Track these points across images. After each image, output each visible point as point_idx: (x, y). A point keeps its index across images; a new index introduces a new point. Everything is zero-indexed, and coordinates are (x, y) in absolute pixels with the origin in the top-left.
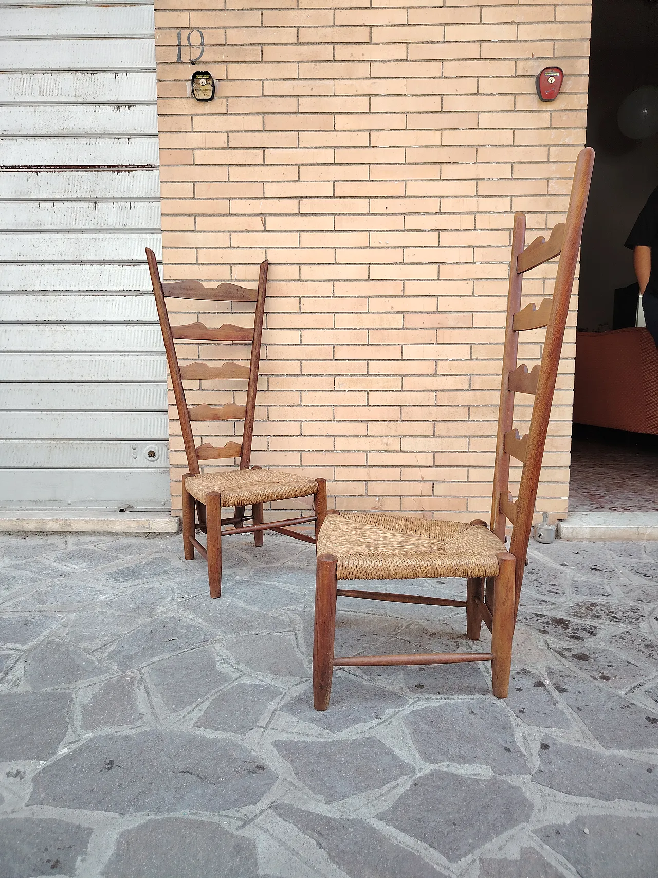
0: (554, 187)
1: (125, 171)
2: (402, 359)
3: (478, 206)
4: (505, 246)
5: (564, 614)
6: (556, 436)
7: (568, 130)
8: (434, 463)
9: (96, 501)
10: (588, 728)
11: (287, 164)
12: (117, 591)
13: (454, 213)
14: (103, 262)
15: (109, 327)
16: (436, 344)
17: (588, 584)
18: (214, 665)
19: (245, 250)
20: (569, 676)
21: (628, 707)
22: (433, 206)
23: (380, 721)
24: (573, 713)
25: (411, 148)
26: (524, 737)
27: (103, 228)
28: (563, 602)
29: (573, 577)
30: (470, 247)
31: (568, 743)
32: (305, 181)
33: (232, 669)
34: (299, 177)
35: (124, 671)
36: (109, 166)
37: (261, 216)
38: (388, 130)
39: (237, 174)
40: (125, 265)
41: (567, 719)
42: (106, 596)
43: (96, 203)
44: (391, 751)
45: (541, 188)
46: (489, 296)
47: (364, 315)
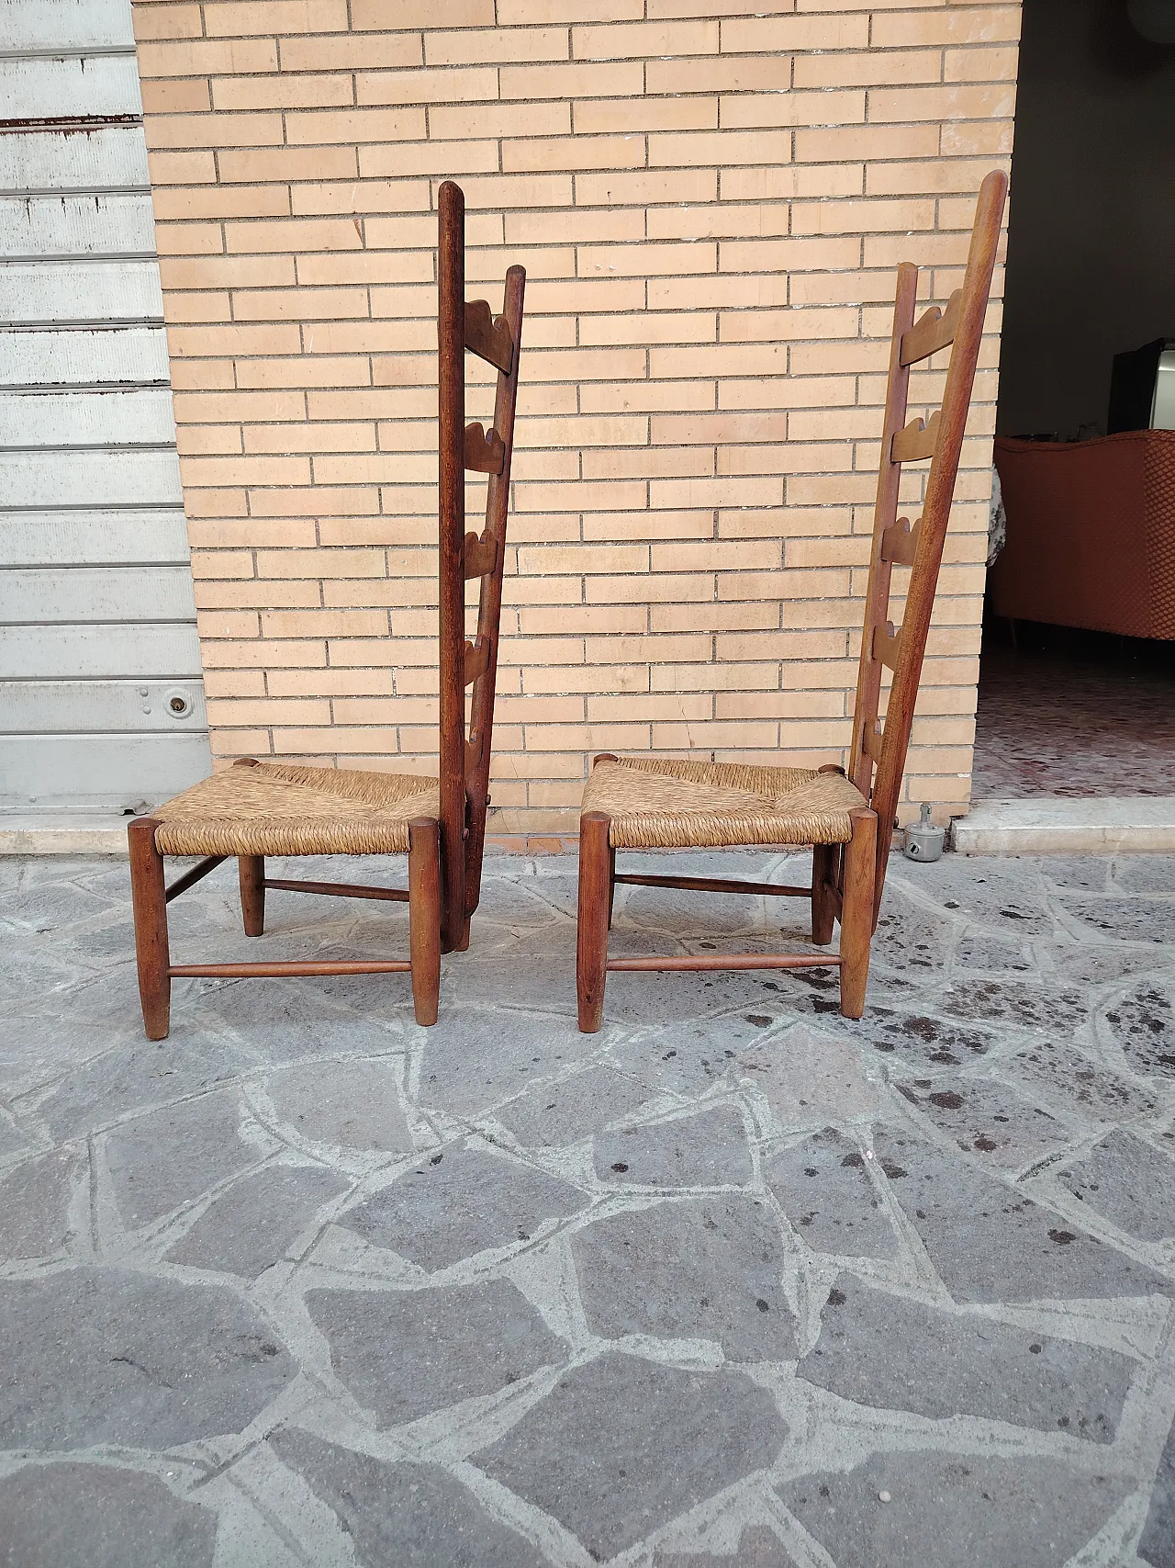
0: (954, 140)
1: (81, 130)
2: (648, 510)
3: (796, 185)
4: (852, 270)
5: (932, 1008)
6: (950, 656)
7: (983, 11)
8: (714, 715)
9: (82, 795)
10: (931, 1257)
11: (402, 105)
12: (90, 974)
13: (747, 201)
14: (55, 326)
15: (77, 457)
16: (715, 478)
17: (990, 944)
18: (234, 1129)
19: (327, 291)
20: (914, 1142)
21: (1017, 1208)
22: (702, 186)
23: (529, 1243)
24: (908, 1224)
25: (658, 62)
26: (801, 1277)
27: (47, 253)
28: (934, 982)
29: (964, 931)
30: (780, 272)
31: (885, 1289)
32: (441, 141)
33: (265, 1135)
34: (428, 132)
35: (59, 1141)
36: (48, 121)
37: (355, 217)
38: (608, 24)
39: (300, 127)
40: (97, 330)
41: (893, 1236)
42: (65, 986)
43: (28, 201)
44: (534, 1310)
45: (924, 142)
46: (819, 375)
47: (572, 421)
